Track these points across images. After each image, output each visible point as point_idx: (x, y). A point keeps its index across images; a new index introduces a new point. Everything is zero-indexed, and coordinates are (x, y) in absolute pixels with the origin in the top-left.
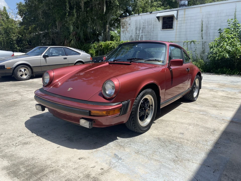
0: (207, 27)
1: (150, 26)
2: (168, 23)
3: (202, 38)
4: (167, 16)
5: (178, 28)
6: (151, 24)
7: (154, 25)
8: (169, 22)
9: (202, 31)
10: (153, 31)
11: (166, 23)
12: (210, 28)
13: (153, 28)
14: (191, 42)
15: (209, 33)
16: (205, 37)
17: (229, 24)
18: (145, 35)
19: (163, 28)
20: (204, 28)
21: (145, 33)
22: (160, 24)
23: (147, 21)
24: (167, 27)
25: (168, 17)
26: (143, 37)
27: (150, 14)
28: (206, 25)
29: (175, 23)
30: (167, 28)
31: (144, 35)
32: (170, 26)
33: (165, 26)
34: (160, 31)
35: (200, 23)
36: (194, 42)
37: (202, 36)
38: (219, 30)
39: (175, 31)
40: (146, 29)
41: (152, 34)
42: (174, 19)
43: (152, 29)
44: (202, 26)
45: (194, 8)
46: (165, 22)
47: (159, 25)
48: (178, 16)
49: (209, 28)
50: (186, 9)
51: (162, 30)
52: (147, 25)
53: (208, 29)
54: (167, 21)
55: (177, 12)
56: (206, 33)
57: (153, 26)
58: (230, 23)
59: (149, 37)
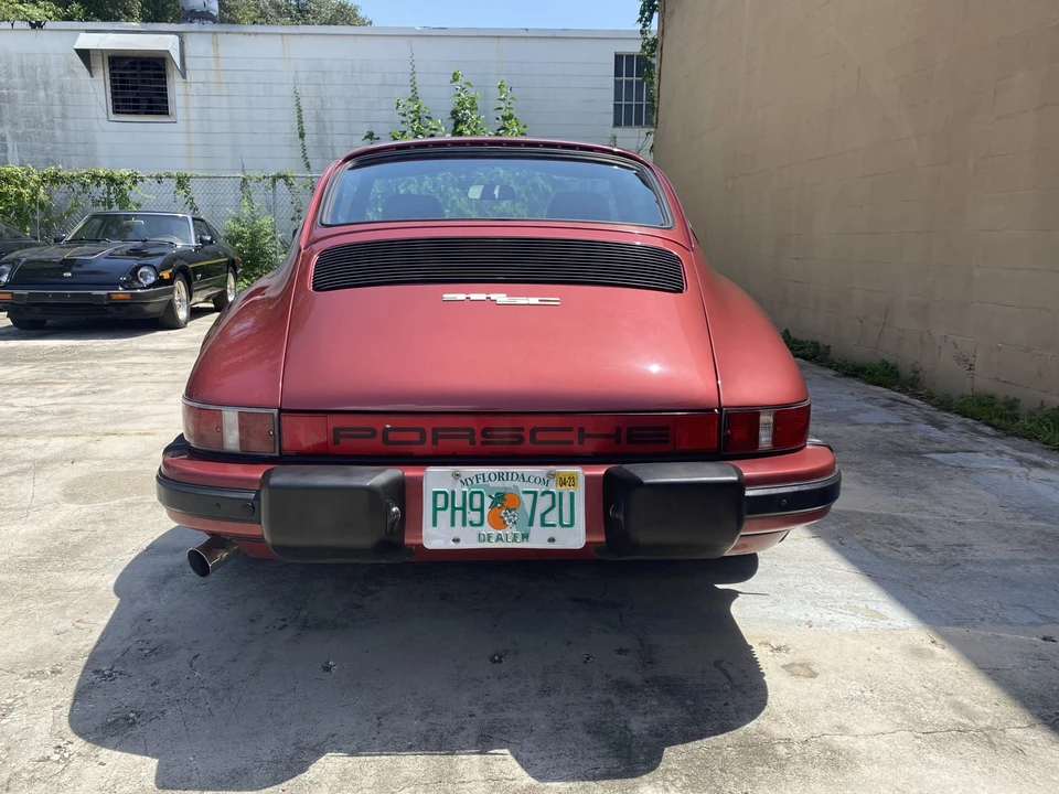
0: (319, 120)
1: (42, 94)
2: (143, 88)
3: (308, 166)
4: (127, 54)
5: (194, 114)
6: (46, 85)
7: (62, 87)
8: (144, 82)
9: (302, 135)
10: (64, 116)
11: (128, 88)
12: (332, 128)
13: (63, 103)
14: (274, 179)
15: (333, 147)
16: (318, 161)
17: (404, 119)
18: (16, 137)
19: (117, 107)
20: (309, 126)
21: (15, 124)
22: (97, 89)
23: (22, 68)
24: (135, 107)
25: (137, 58)
26: (9, 145)
27: (34, 31)
28: (313, 112)
29: (176, 89)
30: (136, 110)
31: (8, 137)
32: (150, 101)
33: (124, 101)
34: (106, 121)
35: (291, 103)
36: (285, 177)
37: (305, 158)
38: (366, 137)
39: (180, 126)
40: (20, 108)
41: (58, 133)
42: (169, 70)
43: (57, 110)
44: (300, 117)
45: (256, 34)
46: (122, 81)
47: (92, 90)
48: (187, 60)
49: (328, 125)
50: (219, 35)
51: (113, 117)
52: (25, 87)
53: (324, 128)
54: (135, 75)
55: (182, 44)
56: (320, 144)
57: (57, 96)
58: (405, 115)
59: (43, 149)
